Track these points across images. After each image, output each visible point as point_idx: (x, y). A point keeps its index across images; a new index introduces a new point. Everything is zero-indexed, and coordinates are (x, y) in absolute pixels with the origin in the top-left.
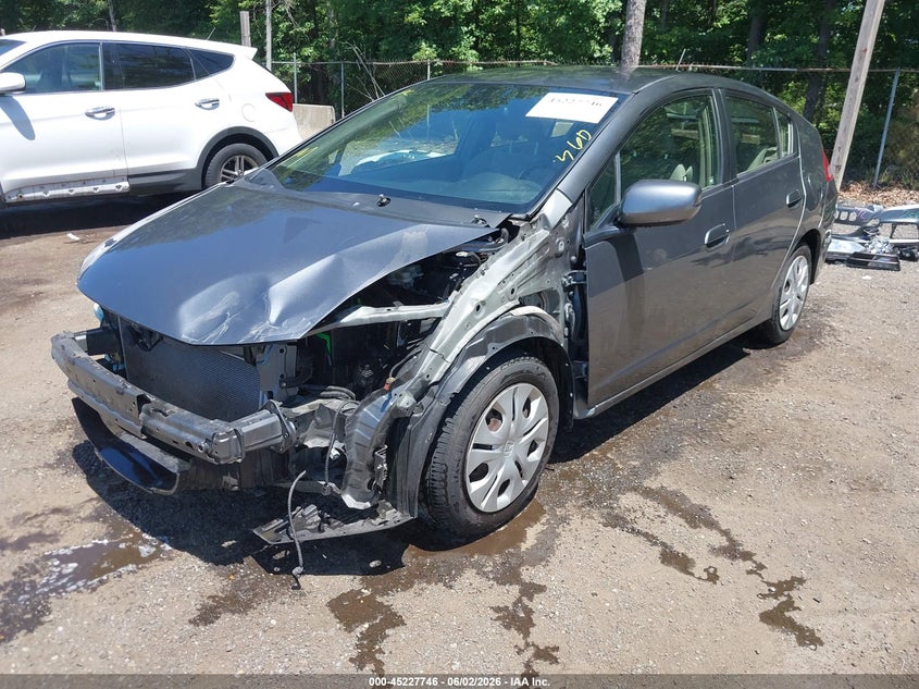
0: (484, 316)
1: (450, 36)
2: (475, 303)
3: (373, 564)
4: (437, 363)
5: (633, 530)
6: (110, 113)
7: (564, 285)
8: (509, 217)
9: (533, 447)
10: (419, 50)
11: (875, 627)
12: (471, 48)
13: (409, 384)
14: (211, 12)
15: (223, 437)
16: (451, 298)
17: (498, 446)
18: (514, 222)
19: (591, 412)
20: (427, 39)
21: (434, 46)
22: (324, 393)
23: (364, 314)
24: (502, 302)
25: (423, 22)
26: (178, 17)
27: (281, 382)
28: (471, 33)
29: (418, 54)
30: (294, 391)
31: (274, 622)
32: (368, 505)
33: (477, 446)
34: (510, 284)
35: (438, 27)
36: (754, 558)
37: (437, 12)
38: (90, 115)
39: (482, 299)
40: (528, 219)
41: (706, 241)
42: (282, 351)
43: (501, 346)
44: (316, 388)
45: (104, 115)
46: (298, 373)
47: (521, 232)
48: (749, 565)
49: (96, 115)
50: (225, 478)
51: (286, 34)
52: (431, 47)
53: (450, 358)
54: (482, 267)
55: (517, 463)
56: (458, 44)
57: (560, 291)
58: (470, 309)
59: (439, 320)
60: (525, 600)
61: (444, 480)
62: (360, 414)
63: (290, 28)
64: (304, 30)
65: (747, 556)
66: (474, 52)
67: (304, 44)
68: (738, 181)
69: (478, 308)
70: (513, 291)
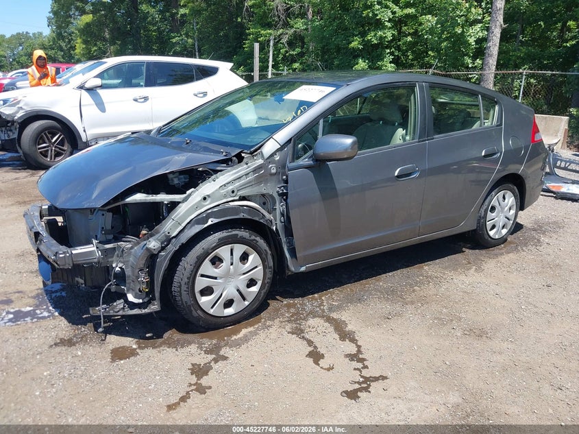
0: (210, 204)
1: (378, 55)
2: (203, 196)
3: (147, 335)
4: (175, 226)
5: (303, 337)
6: (146, 99)
7: (278, 192)
8: (241, 152)
9: (252, 283)
10: (357, 64)
11: (410, 410)
12: (390, 63)
13: (157, 236)
14: (245, 44)
15: (61, 254)
16: (188, 192)
17: (221, 278)
18: (243, 155)
19: (303, 269)
20: (363, 58)
21: (367, 61)
22: (124, 239)
23: (139, 197)
24: (225, 196)
25: (361, 47)
26: (230, 47)
27: (102, 231)
28: (392, 54)
29: (356, 66)
30: (111, 237)
31: (80, 353)
32: (141, 301)
33: (202, 276)
34: (230, 188)
35: (370, 50)
36: (365, 362)
37: (369, 41)
38: (136, 100)
39: (208, 194)
40: (251, 153)
41: (396, 174)
42: (103, 215)
43: (216, 221)
44: (121, 236)
45: (143, 100)
46: (112, 227)
47: (245, 160)
48: (360, 365)
49: (139, 100)
50: (76, 279)
51: (285, 56)
52: (365, 62)
53: (183, 225)
54: (213, 177)
55: (238, 290)
56: (382, 60)
57: (276, 195)
58: (199, 198)
59: (179, 203)
60: (213, 362)
61: (180, 292)
62: (133, 251)
63: (287, 52)
64: (295, 53)
65: (362, 360)
66: (393, 65)
67: (294, 61)
68: (433, 139)
69: (205, 199)
70: (233, 192)
